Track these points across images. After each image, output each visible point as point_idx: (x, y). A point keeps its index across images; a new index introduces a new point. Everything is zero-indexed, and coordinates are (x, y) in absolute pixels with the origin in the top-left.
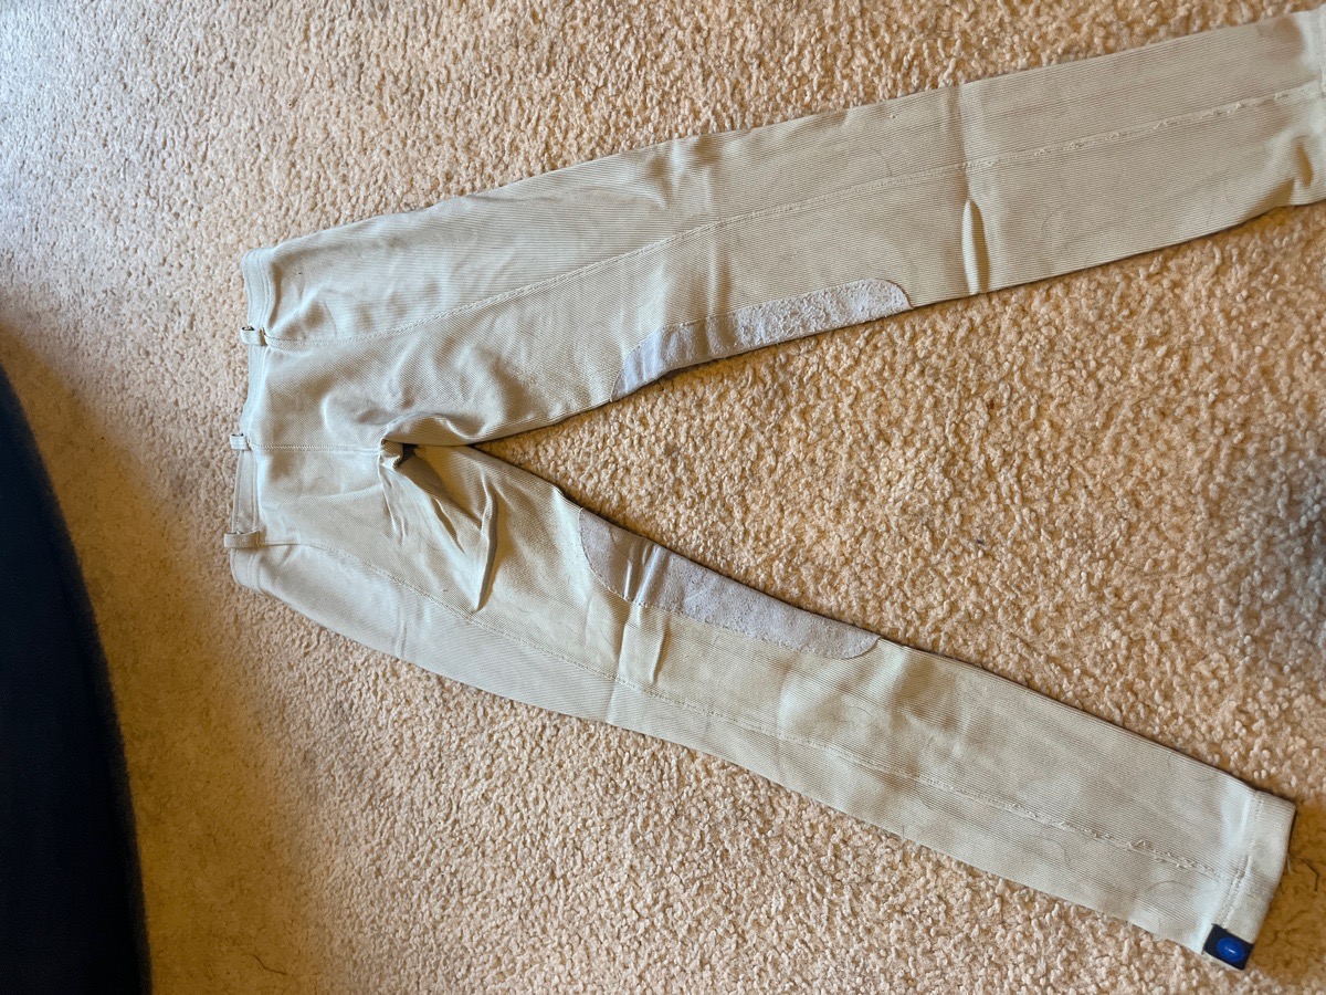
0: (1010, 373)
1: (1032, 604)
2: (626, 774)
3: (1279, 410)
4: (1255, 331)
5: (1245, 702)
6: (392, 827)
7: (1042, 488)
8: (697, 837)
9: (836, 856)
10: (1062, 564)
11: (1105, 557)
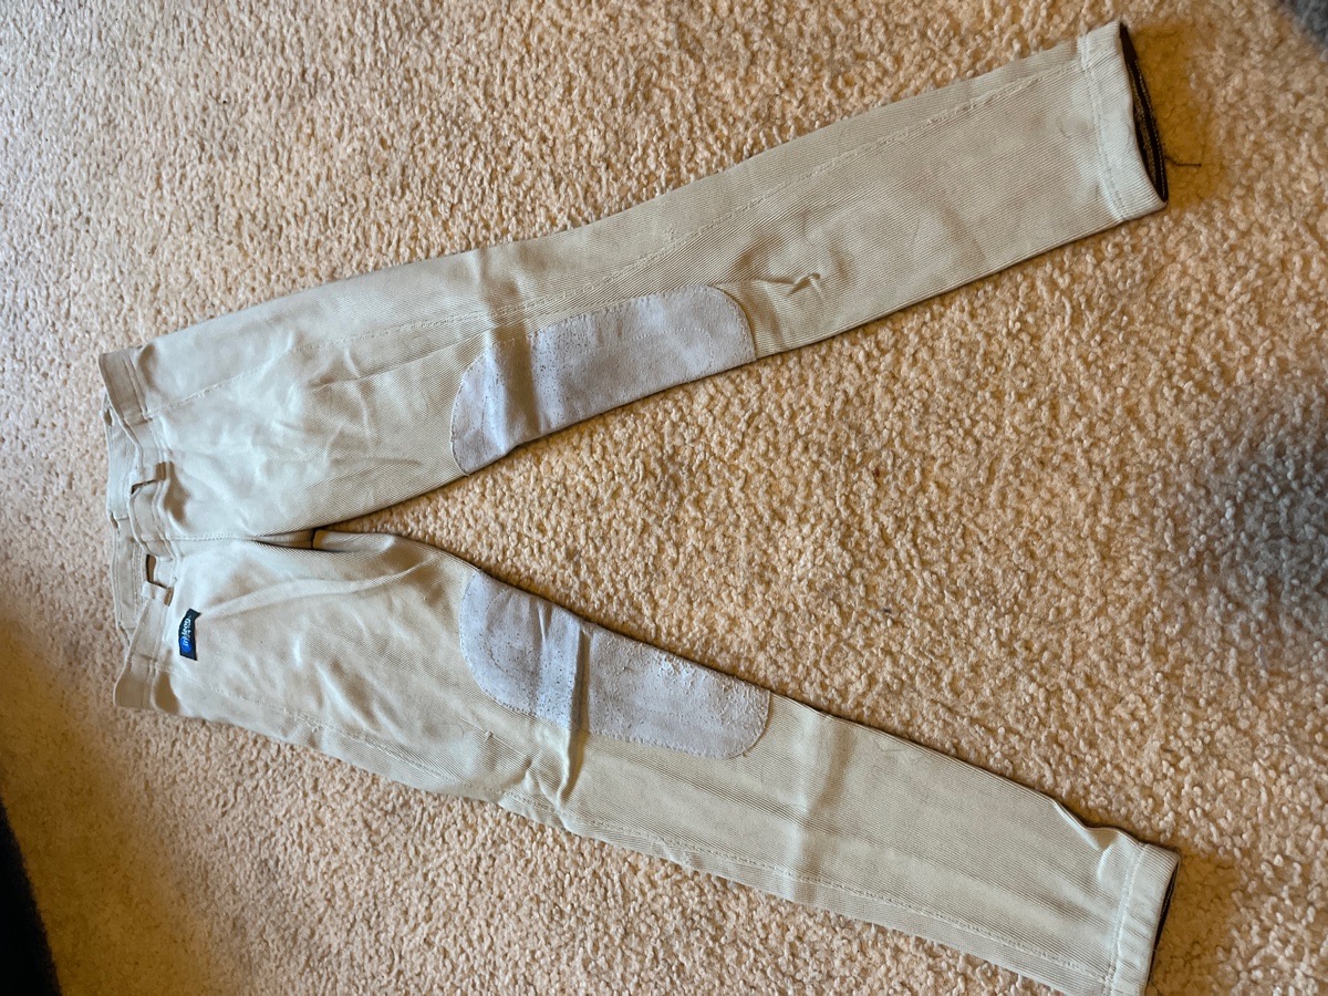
0: (891, 440)
1: (947, 667)
2: (569, 897)
3: (1150, 446)
4: (1114, 372)
5: (1168, 741)
6: (334, 988)
7: (938, 549)
8: (650, 954)
9: (793, 955)
10: (970, 623)
11: (1010, 611)
